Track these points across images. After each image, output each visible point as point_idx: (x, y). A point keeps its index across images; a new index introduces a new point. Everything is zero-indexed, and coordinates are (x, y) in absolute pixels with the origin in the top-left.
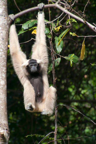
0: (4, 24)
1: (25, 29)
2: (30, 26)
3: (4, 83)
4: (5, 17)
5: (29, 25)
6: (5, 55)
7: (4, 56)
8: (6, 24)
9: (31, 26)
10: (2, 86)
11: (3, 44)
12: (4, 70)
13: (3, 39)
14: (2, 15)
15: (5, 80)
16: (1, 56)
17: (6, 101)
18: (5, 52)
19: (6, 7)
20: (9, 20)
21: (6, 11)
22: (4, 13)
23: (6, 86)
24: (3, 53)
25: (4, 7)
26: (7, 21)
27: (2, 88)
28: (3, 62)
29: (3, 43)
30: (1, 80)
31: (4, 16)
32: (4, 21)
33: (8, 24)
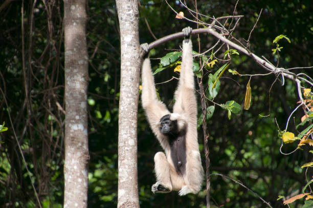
0: (134, 57)
1: (165, 65)
2: (172, 61)
3: (134, 143)
4: (135, 48)
5: (170, 60)
6: (135, 102)
7: (133, 104)
8: (137, 57)
9: (174, 61)
10: (131, 148)
11: (132, 87)
12: (133, 124)
13: (132, 79)
14: (131, 45)
15: (135, 139)
16: (130, 104)
17: (136, 168)
18: (135, 98)
19: (137, 33)
20: (141, 51)
21: (136, 38)
22: (134, 41)
23: (136, 148)
24: (131, 99)
25: (134, 32)
26: (138, 53)
27: (131, 150)
28: (132, 112)
29: (132, 84)
30: (129, 138)
31: (134, 46)
32: (134, 53)
33: (139, 57)
